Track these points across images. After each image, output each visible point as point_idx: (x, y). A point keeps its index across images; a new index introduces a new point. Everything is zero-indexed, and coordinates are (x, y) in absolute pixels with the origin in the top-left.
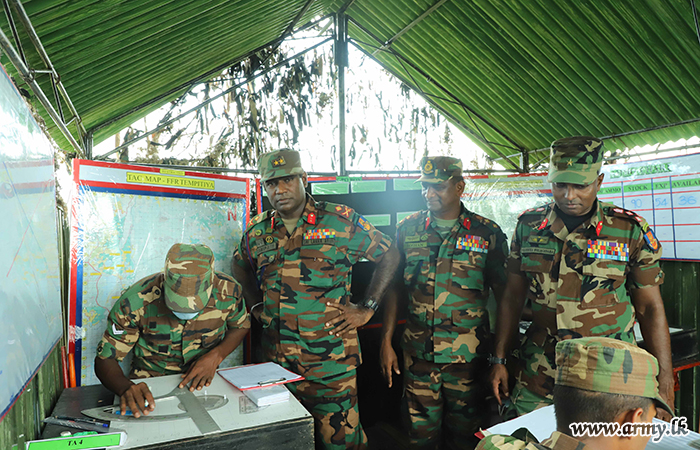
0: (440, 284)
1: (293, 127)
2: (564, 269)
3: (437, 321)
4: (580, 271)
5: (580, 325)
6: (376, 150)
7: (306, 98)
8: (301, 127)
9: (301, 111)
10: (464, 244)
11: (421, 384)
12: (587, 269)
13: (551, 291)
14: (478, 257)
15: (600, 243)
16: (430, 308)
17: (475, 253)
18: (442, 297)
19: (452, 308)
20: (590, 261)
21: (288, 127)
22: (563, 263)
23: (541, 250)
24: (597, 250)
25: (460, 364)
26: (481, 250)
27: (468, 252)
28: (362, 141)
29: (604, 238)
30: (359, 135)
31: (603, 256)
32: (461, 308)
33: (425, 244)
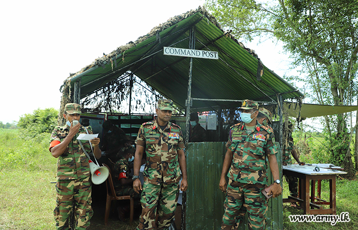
0: (245, 152)
1: (119, 100)
2: (162, 142)
3: (243, 166)
4: (167, 142)
5: (168, 159)
6: (143, 107)
7: (123, 92)
8: (122, 100)
9: (122, 96)
10: (256, 137)
11: (234, 191)
12: (169, 142)
13: (159, 149)
14: (261, 142)
15: (171, 133)
16: (240, 161)
17: (260, 141)
18: (246, 157)
19: (249, 161)
20: (169, 139)
21: (118, 100)
22: (162, 140)
23: (154, 136)
24: (171, 135)
25: (250, 184)
26: (262, 140)
27: (257, 140)
28: (139, 104)
29: (172, 132)
30: (138, 102)
31: (173, 137)
32: (253, 162)
33: (241, 136)
